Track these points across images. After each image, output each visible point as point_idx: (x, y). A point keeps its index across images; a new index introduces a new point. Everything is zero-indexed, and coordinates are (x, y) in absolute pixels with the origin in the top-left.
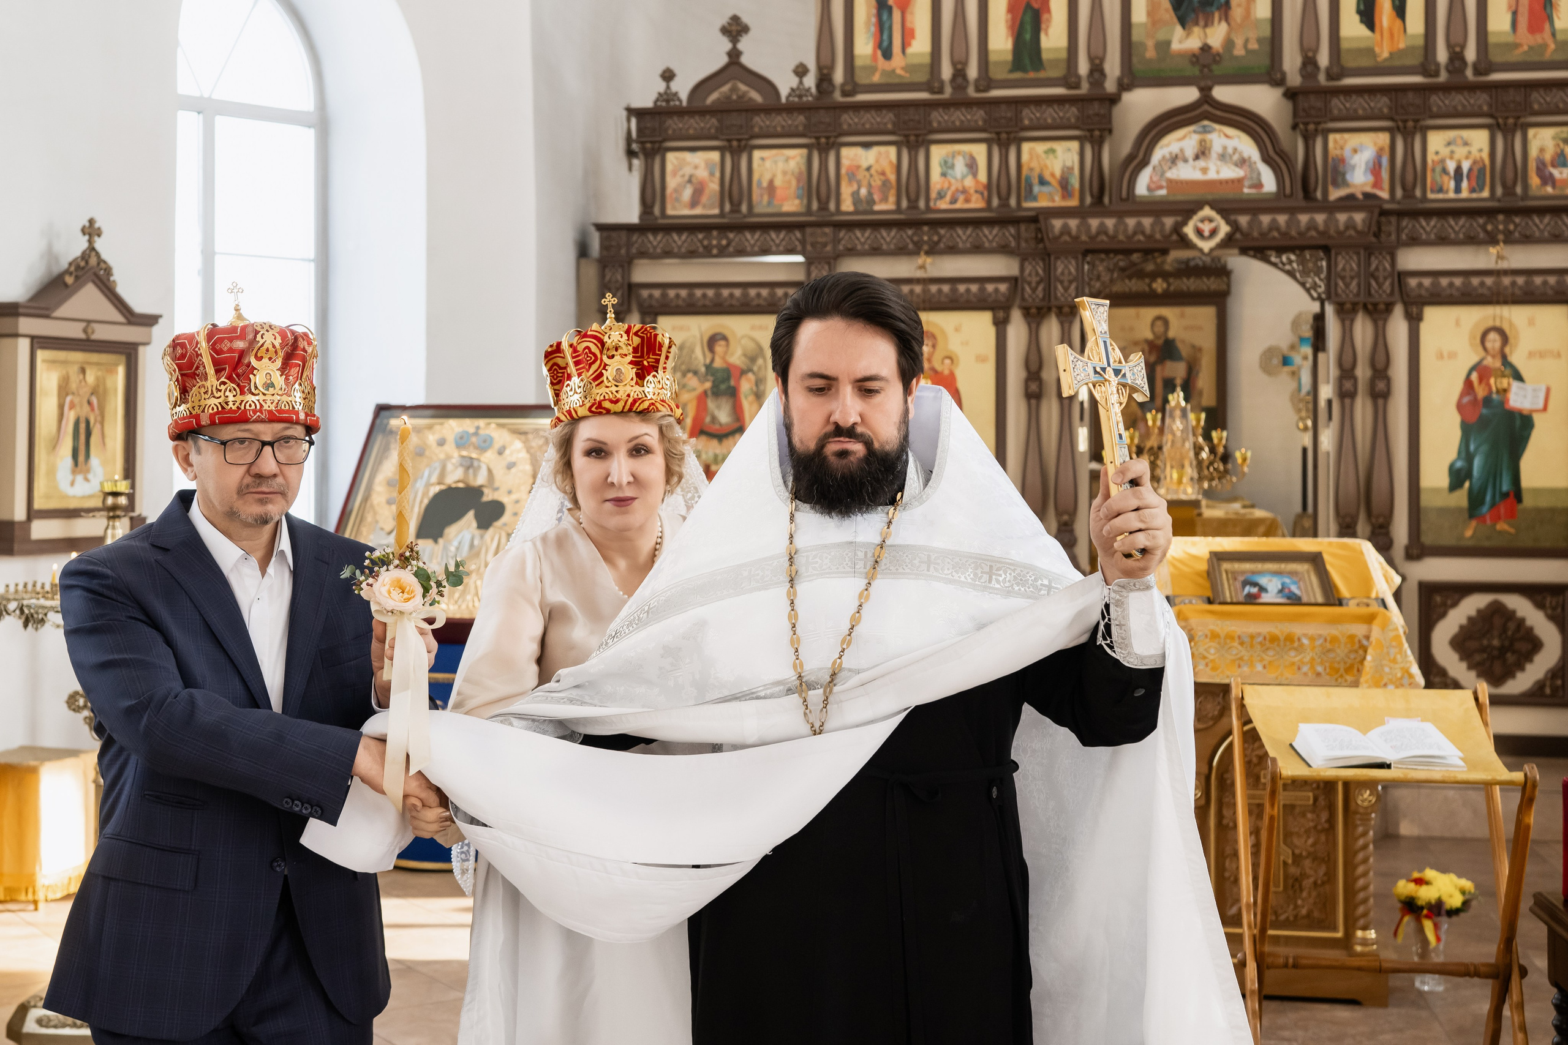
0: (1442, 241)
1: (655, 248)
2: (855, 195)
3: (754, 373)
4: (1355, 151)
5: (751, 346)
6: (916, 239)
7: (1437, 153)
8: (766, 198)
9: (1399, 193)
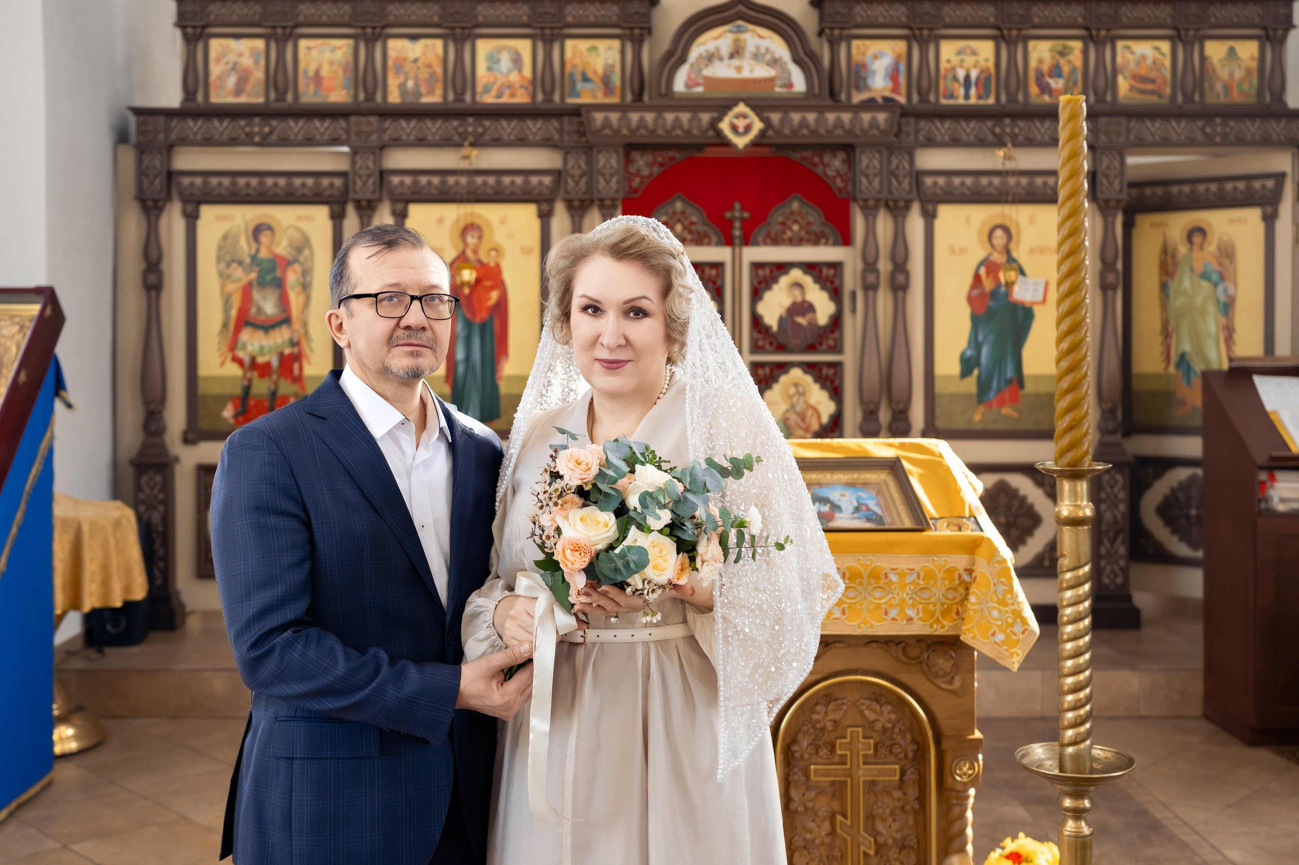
0: (955, 143)
1: (195, 134)
2: (402, 87)
3: (301, 264)
4: (876, 57)
5: (297, 236)
6: (461, 130)
7: (948, 61)
8: (312, 88)
9: (915, 98)
